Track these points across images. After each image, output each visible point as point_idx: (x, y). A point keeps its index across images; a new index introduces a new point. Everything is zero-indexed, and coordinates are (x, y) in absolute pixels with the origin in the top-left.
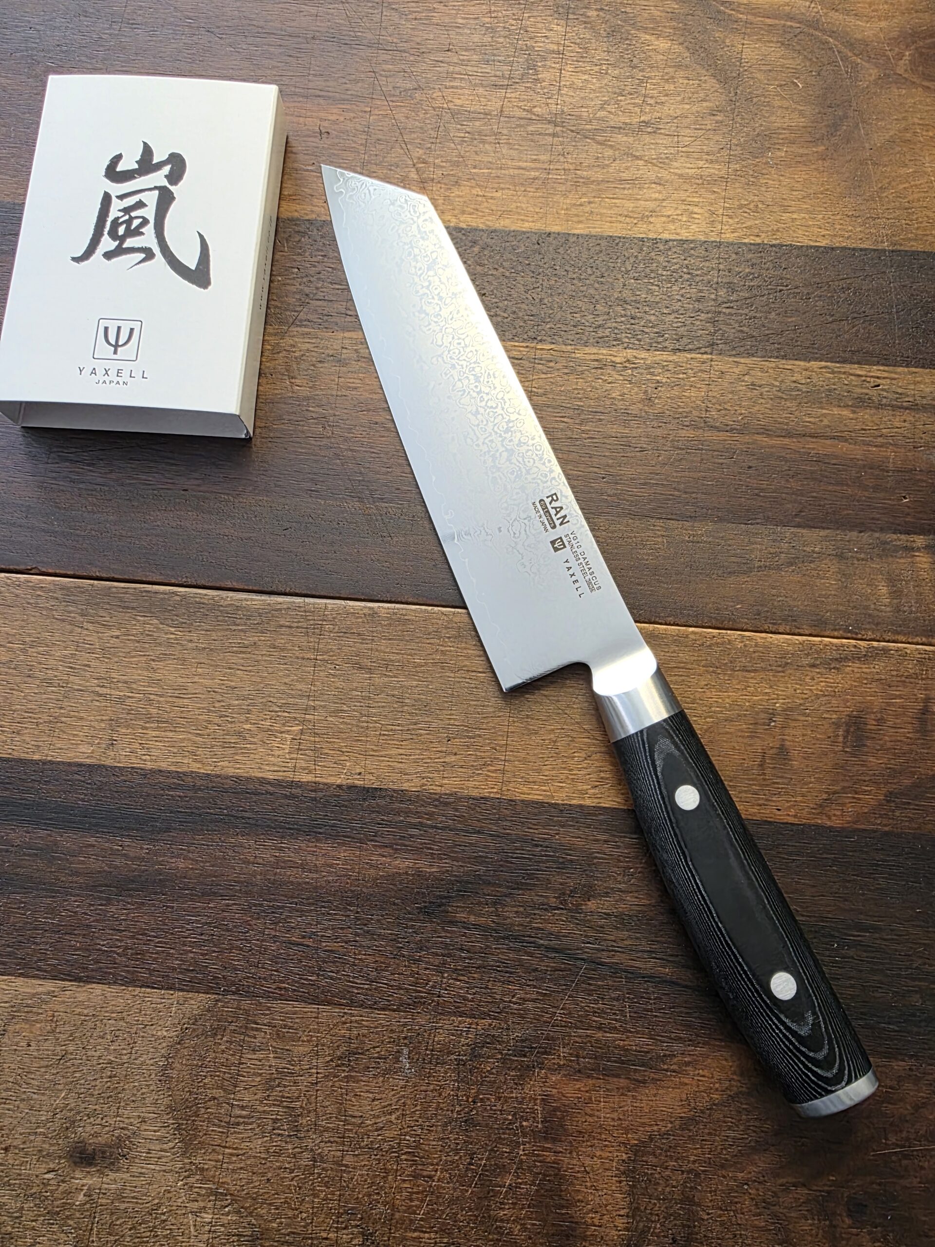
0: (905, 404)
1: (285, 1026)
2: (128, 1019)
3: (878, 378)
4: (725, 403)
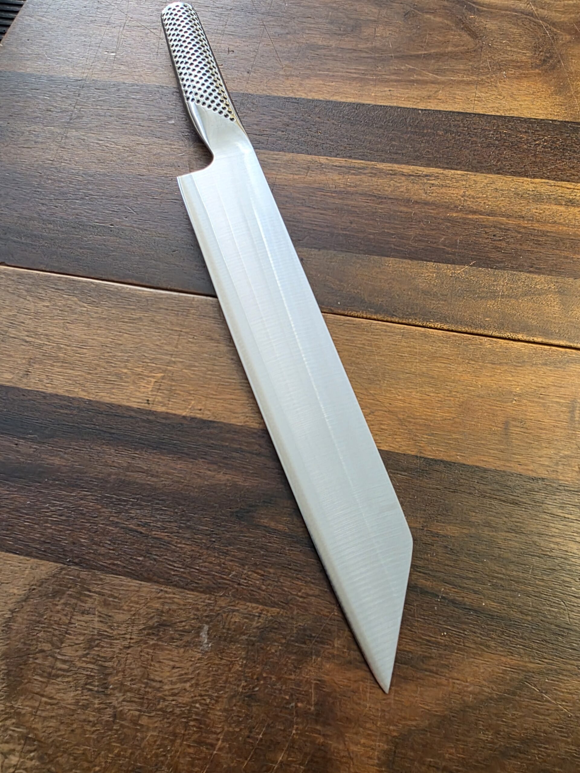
1: (111, 596)
4: (477, 198)
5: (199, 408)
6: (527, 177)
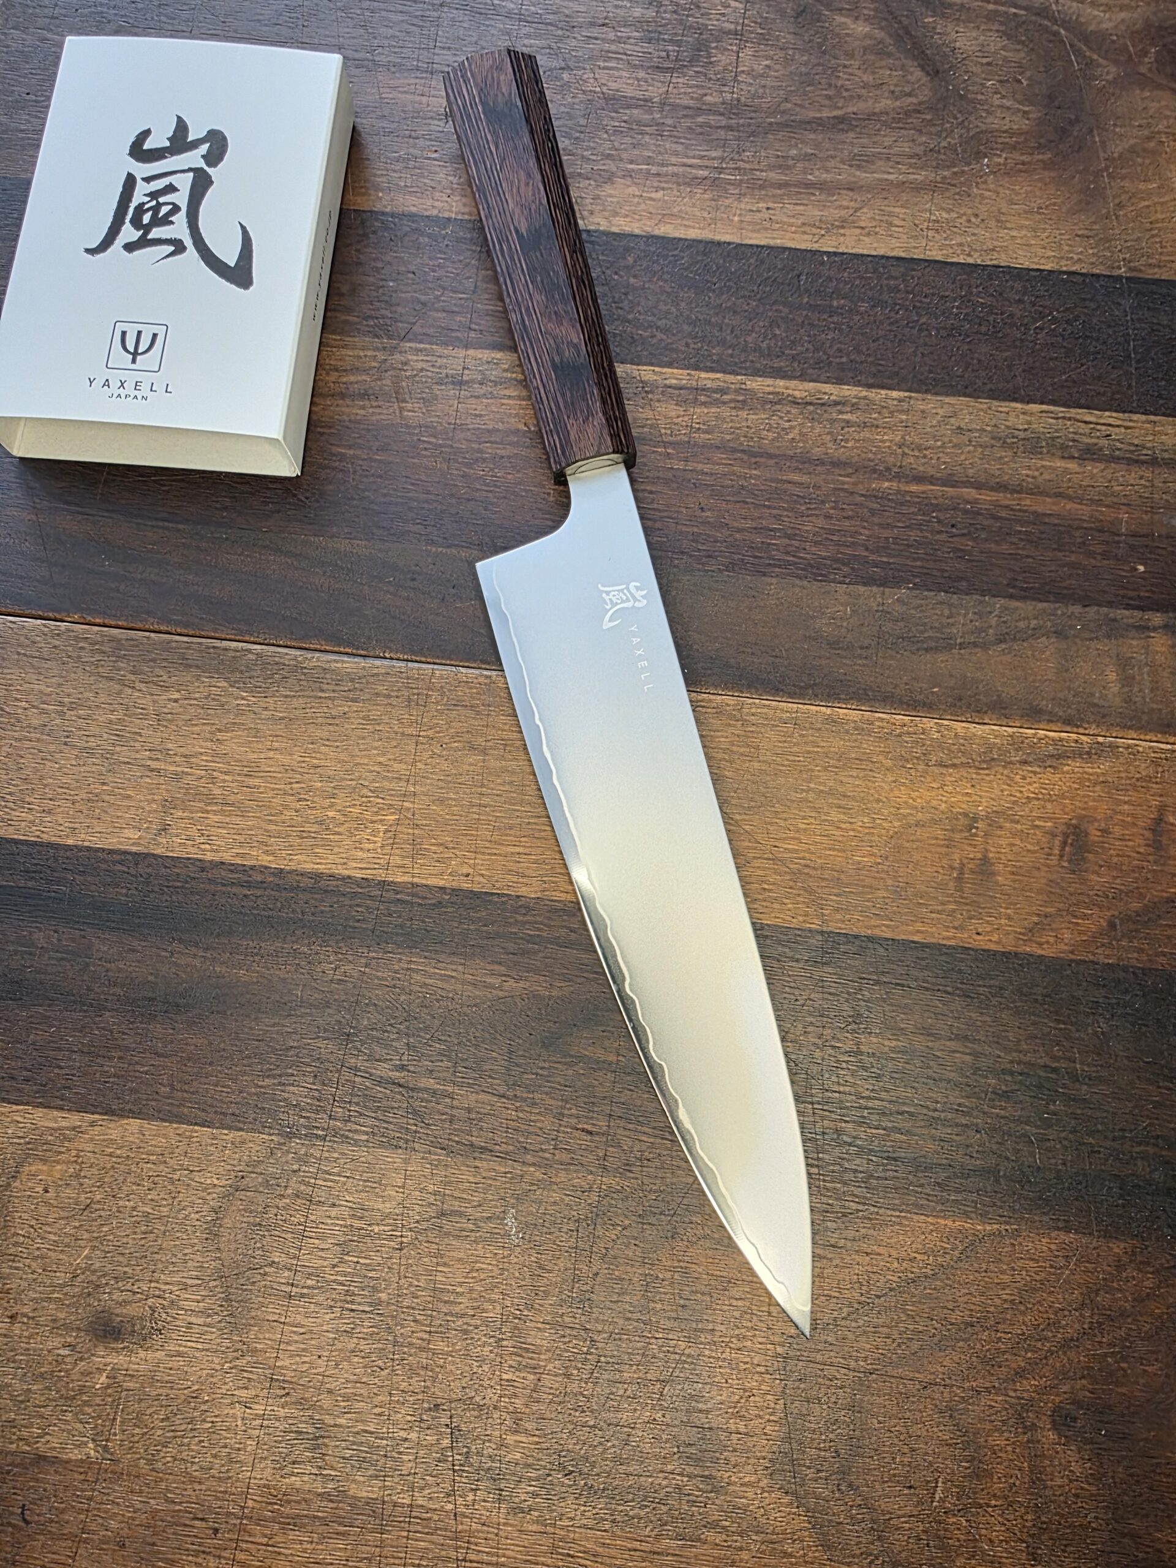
0: (1143, 457)
2: (171, 1162)
3: (1110, 425)
4: (926, 449)
5: (465, 870)
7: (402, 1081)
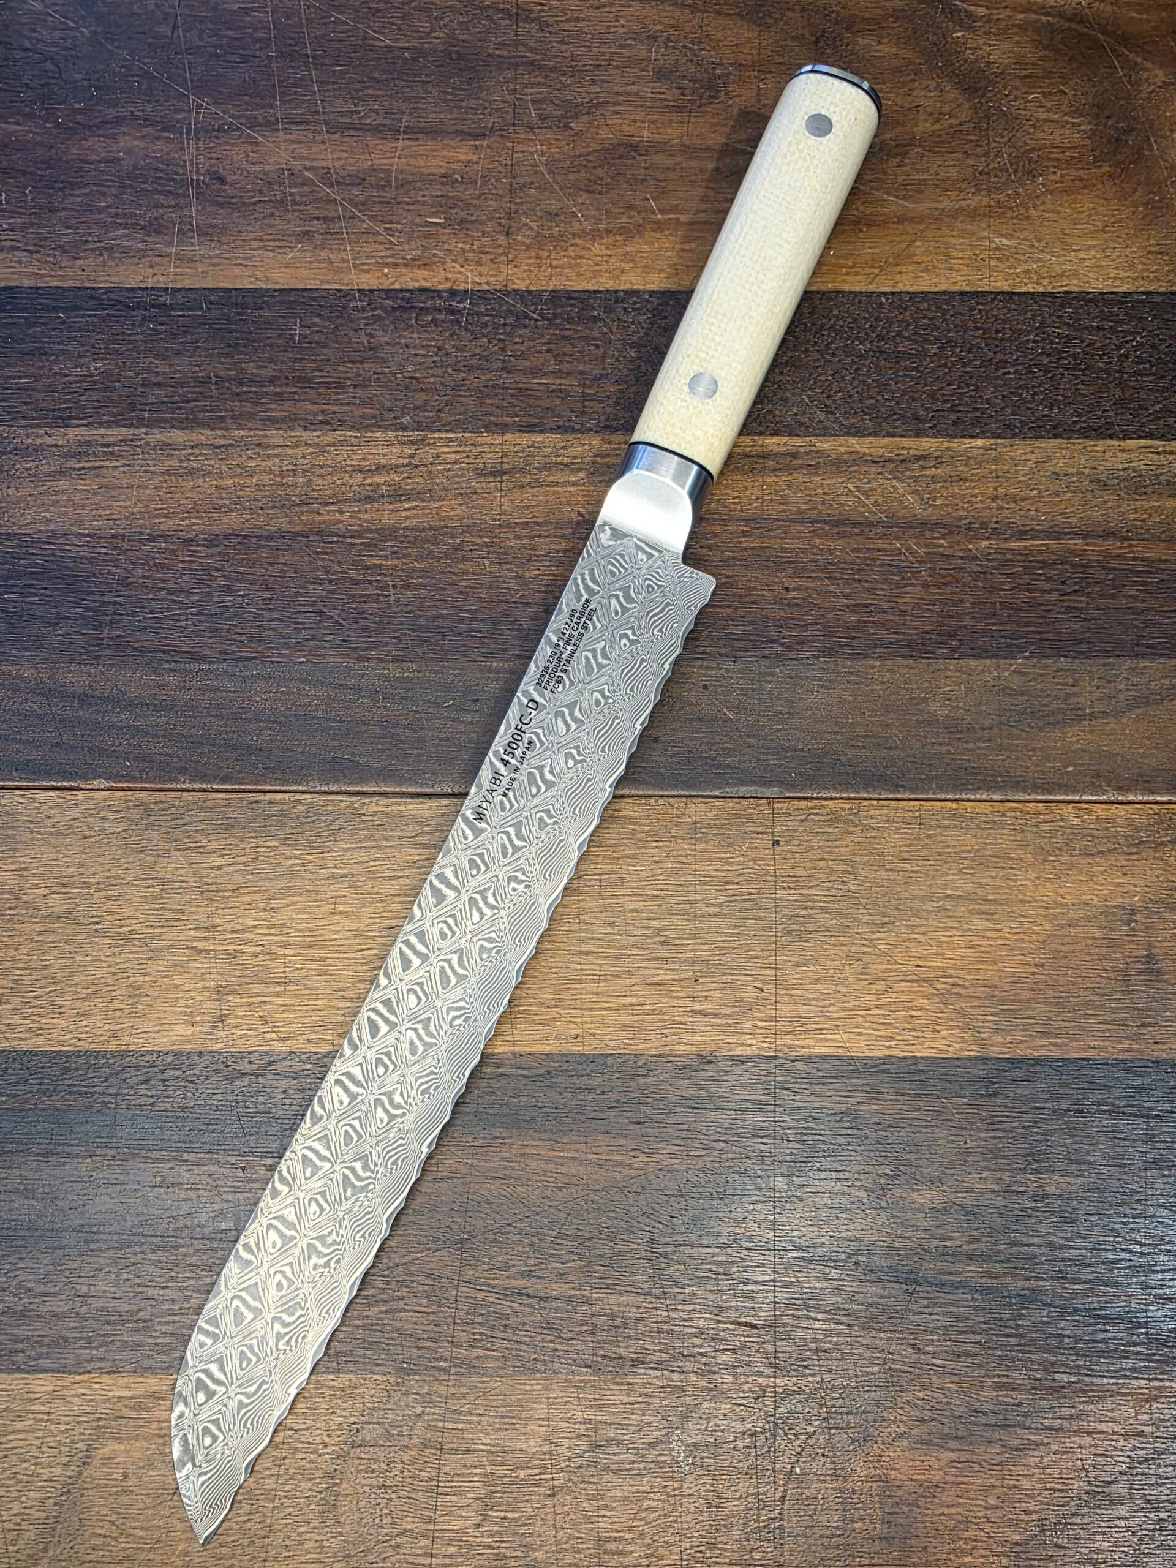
4: (1023, 499)
6: (1111, 437)
7: (530, 1291)
